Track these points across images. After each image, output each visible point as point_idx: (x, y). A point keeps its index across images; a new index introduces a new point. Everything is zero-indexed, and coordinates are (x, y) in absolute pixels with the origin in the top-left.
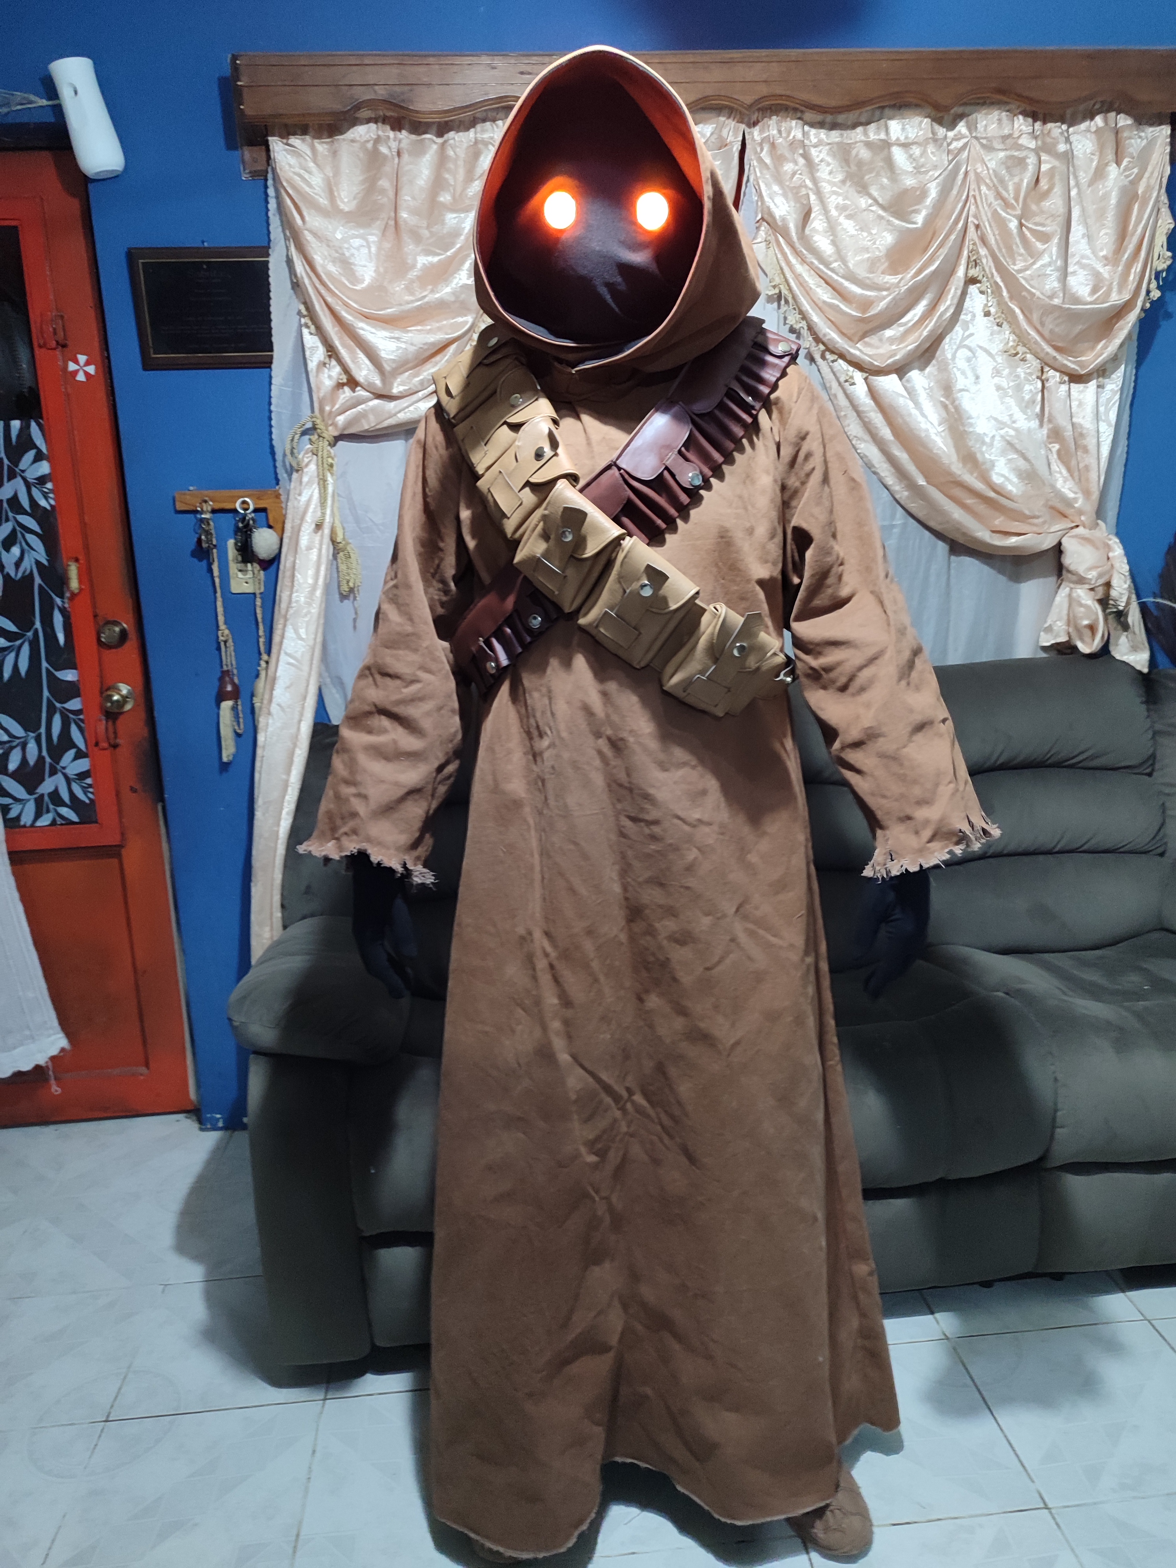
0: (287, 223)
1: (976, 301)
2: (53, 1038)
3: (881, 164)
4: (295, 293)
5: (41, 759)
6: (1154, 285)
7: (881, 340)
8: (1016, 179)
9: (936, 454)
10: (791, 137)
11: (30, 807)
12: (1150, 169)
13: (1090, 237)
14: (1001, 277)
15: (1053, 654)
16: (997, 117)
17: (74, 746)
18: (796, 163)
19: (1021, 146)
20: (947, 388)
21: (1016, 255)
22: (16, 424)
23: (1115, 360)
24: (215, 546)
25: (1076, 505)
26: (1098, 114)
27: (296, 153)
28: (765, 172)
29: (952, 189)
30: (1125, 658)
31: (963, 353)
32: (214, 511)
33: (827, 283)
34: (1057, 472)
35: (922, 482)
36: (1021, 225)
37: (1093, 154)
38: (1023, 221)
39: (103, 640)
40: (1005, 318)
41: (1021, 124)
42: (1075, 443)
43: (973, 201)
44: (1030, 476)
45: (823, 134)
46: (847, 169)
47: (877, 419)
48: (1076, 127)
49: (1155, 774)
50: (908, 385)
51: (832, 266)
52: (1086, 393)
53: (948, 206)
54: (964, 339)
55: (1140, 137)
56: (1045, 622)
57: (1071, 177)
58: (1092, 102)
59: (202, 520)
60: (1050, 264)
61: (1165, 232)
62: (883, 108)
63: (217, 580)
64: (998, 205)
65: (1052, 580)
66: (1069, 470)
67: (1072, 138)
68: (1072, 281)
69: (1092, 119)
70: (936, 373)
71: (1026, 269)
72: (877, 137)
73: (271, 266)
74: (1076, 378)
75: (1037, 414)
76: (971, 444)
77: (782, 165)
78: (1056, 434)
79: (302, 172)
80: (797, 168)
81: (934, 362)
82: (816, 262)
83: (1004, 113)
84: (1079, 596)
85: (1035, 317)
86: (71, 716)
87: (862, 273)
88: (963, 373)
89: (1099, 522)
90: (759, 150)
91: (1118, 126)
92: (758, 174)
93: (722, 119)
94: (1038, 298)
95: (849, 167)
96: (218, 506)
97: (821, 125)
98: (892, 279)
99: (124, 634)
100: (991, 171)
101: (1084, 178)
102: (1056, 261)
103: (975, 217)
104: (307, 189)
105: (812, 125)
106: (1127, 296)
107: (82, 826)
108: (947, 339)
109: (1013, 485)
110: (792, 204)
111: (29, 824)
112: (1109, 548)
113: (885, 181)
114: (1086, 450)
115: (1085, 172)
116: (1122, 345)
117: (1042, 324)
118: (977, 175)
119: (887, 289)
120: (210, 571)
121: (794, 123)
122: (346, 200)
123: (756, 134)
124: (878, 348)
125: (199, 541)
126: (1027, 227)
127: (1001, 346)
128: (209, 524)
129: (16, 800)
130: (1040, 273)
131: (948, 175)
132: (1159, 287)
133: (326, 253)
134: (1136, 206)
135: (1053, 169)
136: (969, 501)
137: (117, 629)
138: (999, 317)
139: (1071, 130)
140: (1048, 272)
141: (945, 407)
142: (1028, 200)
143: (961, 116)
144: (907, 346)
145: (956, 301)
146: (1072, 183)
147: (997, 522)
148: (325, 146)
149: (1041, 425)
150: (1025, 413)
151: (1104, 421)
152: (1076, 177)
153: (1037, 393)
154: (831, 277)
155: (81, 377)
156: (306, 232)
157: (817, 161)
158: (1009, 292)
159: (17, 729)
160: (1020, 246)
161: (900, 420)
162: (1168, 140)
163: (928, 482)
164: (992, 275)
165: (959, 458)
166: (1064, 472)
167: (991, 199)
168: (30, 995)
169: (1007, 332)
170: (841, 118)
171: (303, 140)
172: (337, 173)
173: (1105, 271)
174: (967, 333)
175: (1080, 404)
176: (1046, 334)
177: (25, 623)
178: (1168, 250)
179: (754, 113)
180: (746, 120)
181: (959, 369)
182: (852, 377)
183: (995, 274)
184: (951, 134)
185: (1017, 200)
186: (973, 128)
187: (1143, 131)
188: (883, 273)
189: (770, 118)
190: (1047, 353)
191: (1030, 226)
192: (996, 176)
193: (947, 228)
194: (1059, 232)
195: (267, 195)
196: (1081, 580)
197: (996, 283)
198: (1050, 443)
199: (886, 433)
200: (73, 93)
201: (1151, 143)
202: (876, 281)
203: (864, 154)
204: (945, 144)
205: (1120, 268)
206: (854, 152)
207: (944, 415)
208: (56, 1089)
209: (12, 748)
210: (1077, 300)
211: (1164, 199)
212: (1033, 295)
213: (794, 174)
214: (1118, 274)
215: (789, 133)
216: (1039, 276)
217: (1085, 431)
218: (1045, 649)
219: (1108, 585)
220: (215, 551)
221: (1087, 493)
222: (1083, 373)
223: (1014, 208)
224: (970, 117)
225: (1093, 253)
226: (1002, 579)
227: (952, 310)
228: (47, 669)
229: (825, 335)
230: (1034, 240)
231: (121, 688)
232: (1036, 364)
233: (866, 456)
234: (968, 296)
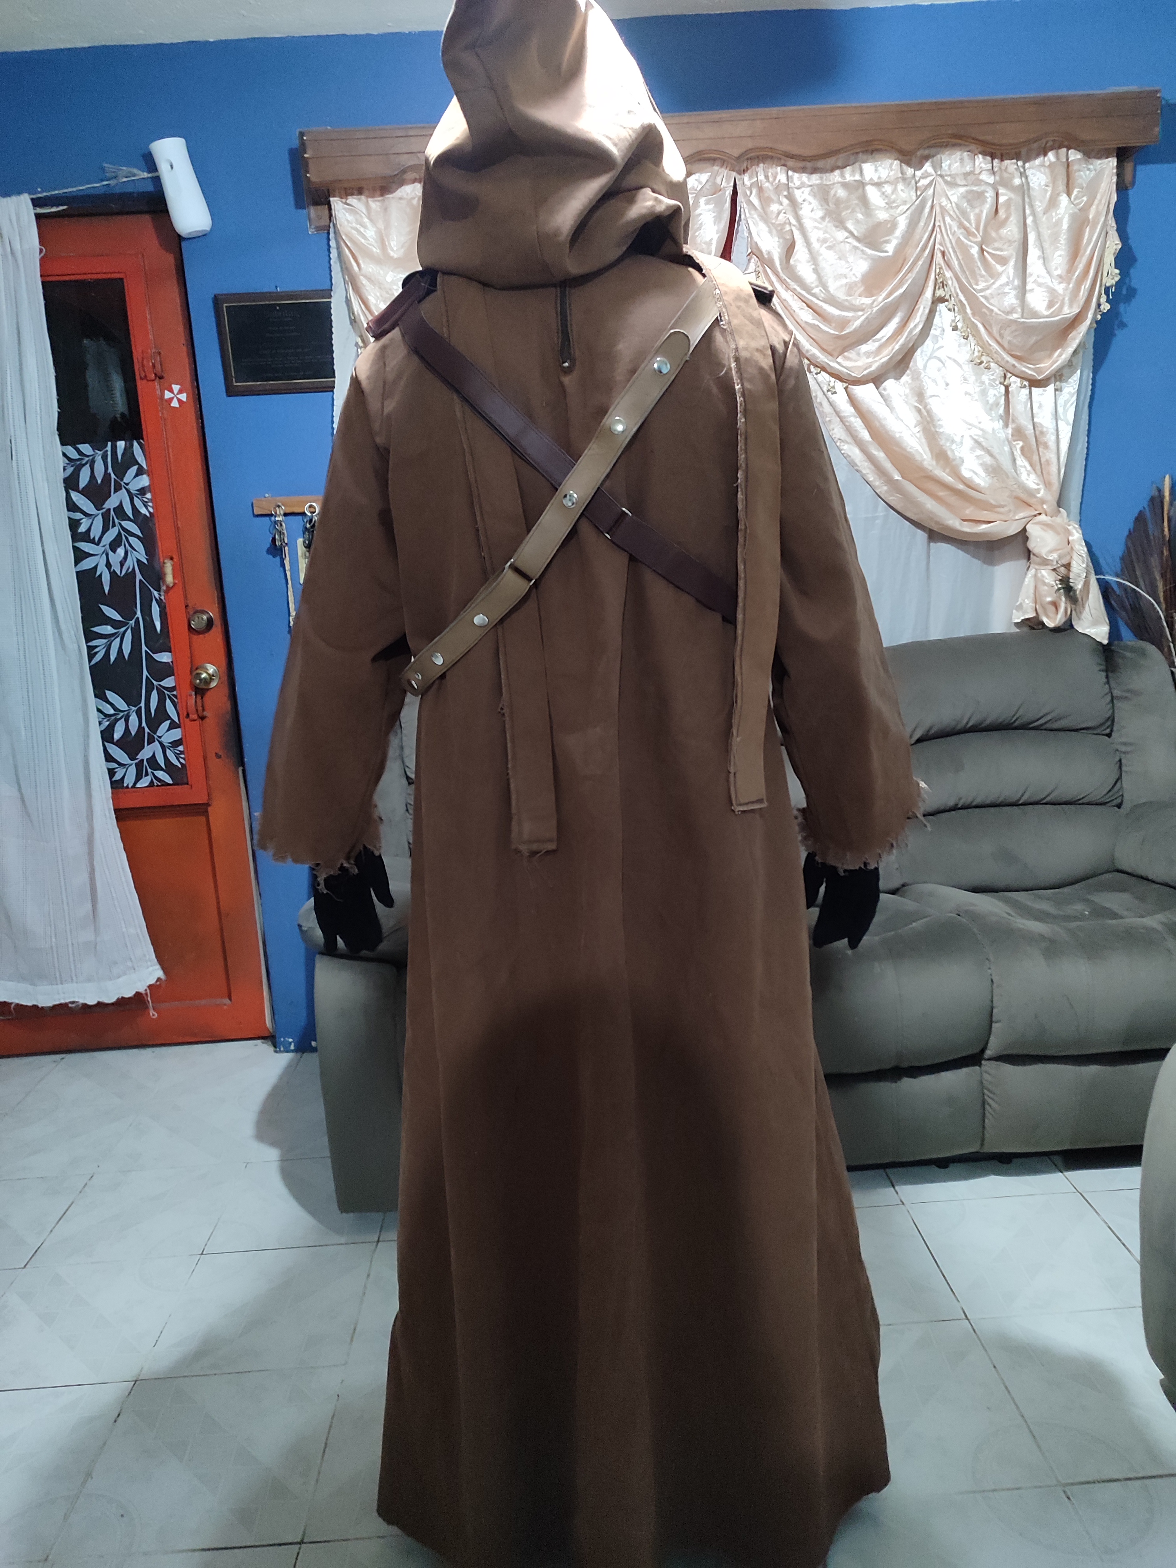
0: (346, 269)
1: (944, 316)
2: (151, 969)
3: (856, 202)
4: (353, 328)
5: (141, 729)
6: (1104, 298)
7: (858, 354)
8: (977, 211)
9: (909, 452)
10: (777, 181)
11: (132, 770)
12: (1099, 197)
13: (1045, 259)
14: (965, 296)
15: (1026, 629)
16: (959, 157)
17: (169, 718)
18: (781, 204)
19: (982, 181)
20: (920, 395)
21: (978, 276)
22: (121, 444)
23: (1070, 365)
24: (286, 544)
25: (1038, 495)
26: (1051, 150)
27: (353, 211)
28: (753, 212)
29: (919, 221)
30: (1087, 631)
31: (934, 364)
32: (285, 515)
33: (808, 306)
34: (1021, 466)
35: (897, 477)
36: (982, 250)
37: (1047, 186)
38: (984, 247)
39: (193, 626)
40: (969, 332)
41: (982, 163)
42: (1037, 441)
43: (938, 230)
44: (995, 470)
45: (804, 177)
46: (827, 207)
47: (857, 423)
48: (1032, 163)
49: (1113, 734)
50: (885, 393)
51: (813, 291)
52: (1044, 396)
53: (917, 236)
54: (933, 351)
55: (1089, 169)
56: (1017, 601)
57: (1027, 207)
58: (1044, 141)
59: (276, 522)
60: (1007, 284)
61: (1113, 252)
62: (857, 153)
63: (288, 573)
64: (961, 233)
65: (1023, 562)
66: (1031, 465)
67: (1028, 172)
68: (1029, 297)
69: (1045, 155)
70: (910, 381)
71: (987, 288)
72: (852, 178)
73: (332, 305)
74: (1034, 383)
75: (1001, 416)
76: (942, 442)
77: (769, 206)
78: (1019, 433)
79: (358, 226)
80: (781, 208)
81: (908, 372)
82: (798, 289)
83: (965, 153)
84: (1043, 576)
85: (995, 330)
86: (166, 692)
87: (841, 295)
88: (934, 381)
89: (1061, 509)
90: (748, 193)
91: (1070, 160)
92: (748, 215)
93: (716, 168)
94: (996, 314)
95: (828, 205)
96: (289, 510)
97: (803, 170)
98: (867, 301)
99: (210, 622)
100: (954, 205)
101: (1040, 207)
102: (1013, 281)
103: (941, 244)
104: (363, 241)
105: (795, 171)
106: (1076, 310)
107: (175, 787)
108: (919, 351)
109: (981, 479)
110: (776, 239)
111: (130, 786)
112: (1069, 533)
113: (860, 216)
114: (1046, 446)
115: (1041, 202)
116: (1075, 352)
117: (1001, 335)
118: (942, 207)
119: (862, 310)
120: (283, 566)
121: (779, 168)
122: (395, 249)
123: (746, 177)
124: (856, 361)
125: (274, 539)
126: (988, 252)
127: (968, 357)
128: (281, 525)
129: (120, 765)
130: (1000, 292)
131: (915, 209)
132: (1108, 301)
133: (378, 294)
134: (1088, 229)
135: (1009, 200)
136: (942, 493)
137: (205, 617)
138: (964, 331)
139: (1027, 165)
140: (1005, 291)
141: (919, 411)
142: (989, 229)
143: (927, 158)
144: (881, 359)
145: (924, 318)
146: (1028, 212)
147: (967, 512)
148: (378, 203)
149: (1006, 425)
150: (990, 415)
151: (1062, 420)
152: (1032, 206)
153: (1001, 397)
154: (812, 301)
155: (175, 404)
156: (362, 278)
157: (800, 200)
158: (971, 309)
159: (121, 704)
160: (982, 269)
161: (878, 424)
162: (1115, 171)
163: (902, 477)
164: (957, 295)
165: (932, 457)
166: (1029, 468)
167: (955, 228)
168: (132, 931)
169: (973, 344)
170: (820, 164)
171: (359, 200)
172: (387, 226)
173: (1060, 288)
174: (937, 346)
175: (1040, 406)
176: (1006, 345)
177: (127, 612)
178: (1116, 268)
179: (743, 161)
180: (737, 168)
181: (929, 378)
182: (833, 387)
183: (960, 293)
184: (919, 173)
185: (978, 231)
186: (938, 167)
187: (1091, 164)
188: (860, 296)
189: (758, 165)
190: (1007, 362)
191: (990, 251)
192: (958, 208)
193: (915, 255)
194: (1014, 254)
195: (329, 246)
196: (1045, 562)
197: (961, 301)
198: (1014, 441)
199: (865, 435)
200: (170, 167)
201: (1099, 175)
202: (854, 302)
203: (841, 193)
204: (913, 182)
205: (1071, 286)
206: (832, 192)
207: (919, 418)
208: (153, 1014)
209: (117, 720)
210: (1035, 314)
211: (1112, 223)
212: (992, 311)
213: (779, 213)
214: (1069, 291)
215: (775, 180)
216: (999, 294)
217: (1045, 430)
218: (1017, 625)
219: (1068, 566)
220: (286, 548)
221: (1047, 485)
222: (1040, 378)
223: (975, 236)
224: (935, 158)
225: (1048, 273)
226: (977, 563)
227: (920, 326)
228: (146, 652)
229: (807, 351)
230: (994, 263)
231: (209, 668)
232: (998, 371)
233: (850, 456)
234: (937, 314)
